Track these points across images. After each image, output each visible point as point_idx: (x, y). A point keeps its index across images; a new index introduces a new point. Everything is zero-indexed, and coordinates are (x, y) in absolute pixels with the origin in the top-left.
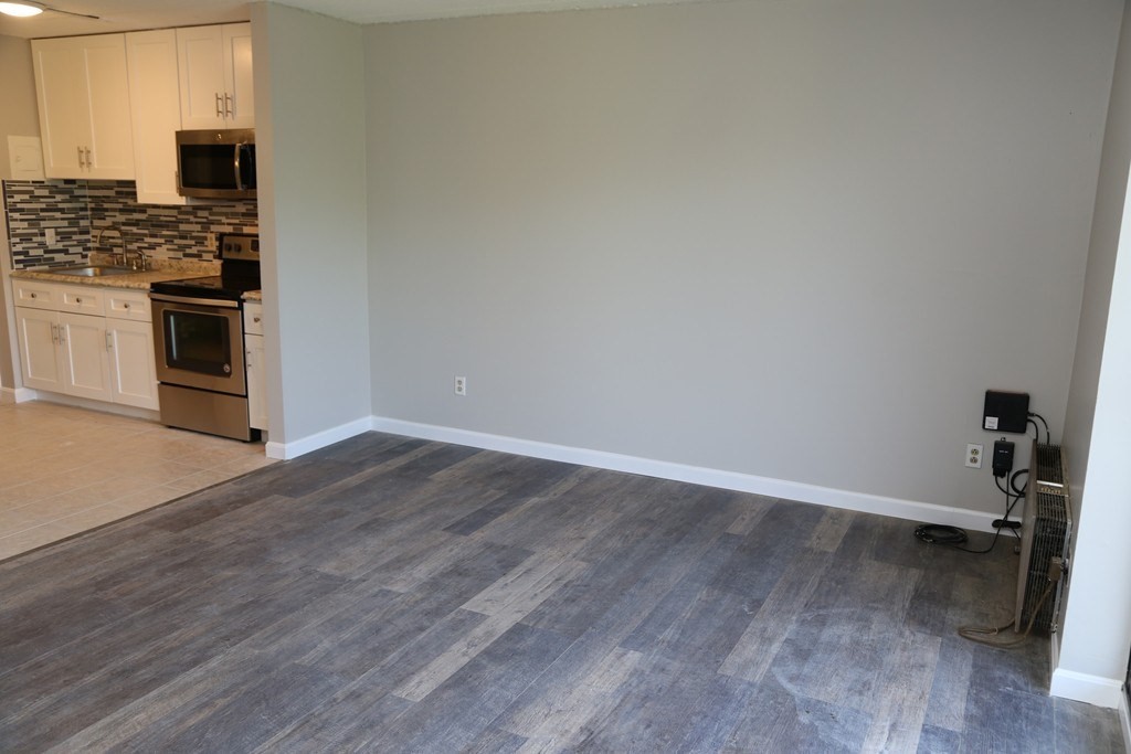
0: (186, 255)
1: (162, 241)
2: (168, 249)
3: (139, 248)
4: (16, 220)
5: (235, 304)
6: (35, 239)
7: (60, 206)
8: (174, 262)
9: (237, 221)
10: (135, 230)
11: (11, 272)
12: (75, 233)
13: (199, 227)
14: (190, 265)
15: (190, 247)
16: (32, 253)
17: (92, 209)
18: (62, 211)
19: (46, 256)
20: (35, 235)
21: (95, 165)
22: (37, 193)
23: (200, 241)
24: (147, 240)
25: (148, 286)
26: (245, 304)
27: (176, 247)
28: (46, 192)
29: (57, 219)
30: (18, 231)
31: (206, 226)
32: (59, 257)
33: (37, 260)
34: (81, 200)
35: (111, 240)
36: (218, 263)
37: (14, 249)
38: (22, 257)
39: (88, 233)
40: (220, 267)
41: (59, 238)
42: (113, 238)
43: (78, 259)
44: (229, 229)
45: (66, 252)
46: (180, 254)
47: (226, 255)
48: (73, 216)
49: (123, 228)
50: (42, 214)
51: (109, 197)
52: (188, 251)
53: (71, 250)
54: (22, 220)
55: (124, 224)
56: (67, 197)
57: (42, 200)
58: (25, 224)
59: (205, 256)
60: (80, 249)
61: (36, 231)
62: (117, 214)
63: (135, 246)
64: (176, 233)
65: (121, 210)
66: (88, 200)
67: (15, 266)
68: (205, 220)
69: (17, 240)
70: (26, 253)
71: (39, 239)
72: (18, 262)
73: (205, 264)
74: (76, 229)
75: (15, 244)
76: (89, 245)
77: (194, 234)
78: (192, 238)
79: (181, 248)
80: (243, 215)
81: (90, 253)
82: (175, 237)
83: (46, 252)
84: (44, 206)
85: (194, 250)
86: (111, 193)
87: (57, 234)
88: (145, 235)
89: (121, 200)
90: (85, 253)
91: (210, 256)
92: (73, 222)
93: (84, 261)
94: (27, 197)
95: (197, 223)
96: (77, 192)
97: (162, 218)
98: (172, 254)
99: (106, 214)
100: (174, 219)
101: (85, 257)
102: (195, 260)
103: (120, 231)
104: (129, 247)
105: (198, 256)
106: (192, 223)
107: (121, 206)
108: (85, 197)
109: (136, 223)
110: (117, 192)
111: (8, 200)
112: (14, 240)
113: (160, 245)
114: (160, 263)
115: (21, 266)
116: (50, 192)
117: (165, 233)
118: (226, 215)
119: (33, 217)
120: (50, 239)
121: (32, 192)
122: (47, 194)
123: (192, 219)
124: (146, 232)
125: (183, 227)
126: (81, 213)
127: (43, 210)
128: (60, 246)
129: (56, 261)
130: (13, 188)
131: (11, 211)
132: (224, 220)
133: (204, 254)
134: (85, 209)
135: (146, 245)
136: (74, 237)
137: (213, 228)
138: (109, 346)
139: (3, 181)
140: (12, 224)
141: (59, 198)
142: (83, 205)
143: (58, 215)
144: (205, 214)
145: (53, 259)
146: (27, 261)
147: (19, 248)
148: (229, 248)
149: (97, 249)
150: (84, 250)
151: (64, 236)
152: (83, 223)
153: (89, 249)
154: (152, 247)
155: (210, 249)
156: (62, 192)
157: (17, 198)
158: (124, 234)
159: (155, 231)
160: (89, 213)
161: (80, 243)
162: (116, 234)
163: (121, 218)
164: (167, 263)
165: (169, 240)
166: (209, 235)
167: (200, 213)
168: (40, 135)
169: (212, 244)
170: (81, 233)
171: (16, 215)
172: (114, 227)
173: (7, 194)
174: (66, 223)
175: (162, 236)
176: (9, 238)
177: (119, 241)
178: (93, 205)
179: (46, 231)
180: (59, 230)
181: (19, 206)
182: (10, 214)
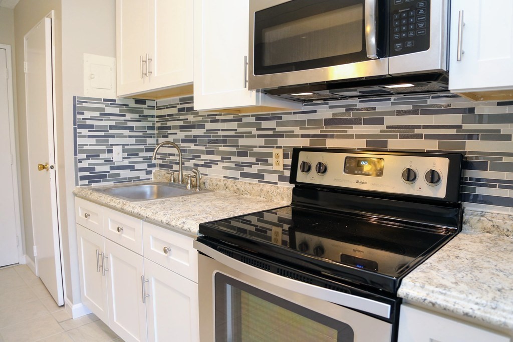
0: (243, 175)
1: (218, 158)
2: (224, 168)
3: (196, 165)
4: (84, 136)
5: (384, 309)
6: (102, 156)
7: (129, 124)
8: (230, 183)
9: (318, 132)
10: (192, 146)
11: (76, 189)
12: (141, 150)
13: (262, 142)
14: (249, 187)
15: (249, 165)
16: (98, 169)
17: (159, 128)
18: (131, 129)
19: (112, 172)
20: (103, 151)
21: (156, 73)
22: (109, 110)
23: (263, 159)
24: (204, 157)
25: (196, 229)
26: (403, 308)
27: (233, 165)
28: (116, 110)
29: (126, 137)
30: (85, 148)
31: (272, 138)
32: (125, 174)
33: (103, 176)
34: (150, 119)
35: (172, 158)
36: (287, 188)
37: (80, 166)
38: (87, 174)
39: (152, 150)
40: (290, 193)
41: (125, 155)
42: (173, 155)
43: (142, 175)
44: (306, 143)
45: (131, 168)
46: (237, 174)
47: (301, 177)
48: (141, 134)
49: (183, 145)
50: (111, 131)
51: (172, 115)
52: (247, 170)
53: (137, 166)
54: (90, 137)
55: (183, 141)
56: (136, 116)
57: (112, 118)
58: (93, 141)
59: (268, 177)
60: (145, 166)
61: (104, 147)
62: (178, 131)
63: (190, 164)
64: (234, 149)
65: (182, 128)
66: (157, 119)
67: (80, 182)
68: (271, 132)
69: (84, 156)
70: (91, 169)
71: (106, 156)
72: (82, 178)
73: (267, 187)
74: (142, 147)
75: (81, 161)
76: (154, 162)
77: (255, 150)
78: (253, 155)
79: (239, 166)
80: (328, 122)
81: (154, 170)
82: (232, 153)
83: (112, 168)
84: (113, 123)
85: (254, 169)
86: (174, 111)
87: (124, 151)
88: (202, 152)
89: (182, 117)
90: (149, 169)
91: (274, 178)
92: (141, 140)
93: (148, 176)
94: (97, 114)
95: (260, 136)
96: (146, 112)
97: (220, 133)
98: (228, 173)
99: (169, 131)
100: (233, 133)
101: (149, 173)
102: (255, 181)
103: (178, 148)
104: (187, 164)
105: (260, 176)
106: (254, 136)
107: (181, 123)
108: (153, 116)
109: (194, 140)
110: (180, 110)
111: (78, 116)
112: (80, 156)
113: (216, 162)
114: (215, 182)
115: (86, 182)
116: (120, 111)
117: (222, 149)
118: (301, 124)
119: (102, 134)
120: (118, 156)
121: (104, 109)
122: (118, 112)
123: (254, 131)
124: (203, 148)
125: (242, 142)
126: (149, 132)
127: (111, 127)
128: (126, 162)
129: (122, 177)
130: (84, 105)
131: (81, 127)
132: (297, 130)
133: (266, 175)
134: (152, 128)
135: (202, 163)
136: (141, 154)
137: (281, 142)
138: (145, 296)
139: (74, 98)
140: (80, 141)
141: (129, 116)
142: (150, 124)
143: (127, 133)
144: (272, 124)
145: (119, 175)
146: (93, 177)
147: (85, 164)
148: (307, 168)
149: (161, 166)
150: (149, 166)
151: (131, 154)
152: (150, 141)
153: (154, 166)
154: (208, 165)
155: (275, 168)
156: (132, 111)
157: (87, 114)
158: (183, 151)
159: (211, 147)
160: (156, 132)
161: (146, 159)
162: (174, 151)
163: (181, 135)
164: (222, 183)
165: (226, 158)
166: (275, 151)
167: (265, 124)
168: (115, 57)
169: (279, 162)
170: (147, 150)
171: (85, 132)
172: (173, 145)
173: (77, 111)
174: (133, 141)
175: (219, 153)
176: (76, 154)
177: (177, 158)
178: (159, 125)
179: (114, 147)
180: (126, 147)
181: (88, 122)
182: (78, 131)
